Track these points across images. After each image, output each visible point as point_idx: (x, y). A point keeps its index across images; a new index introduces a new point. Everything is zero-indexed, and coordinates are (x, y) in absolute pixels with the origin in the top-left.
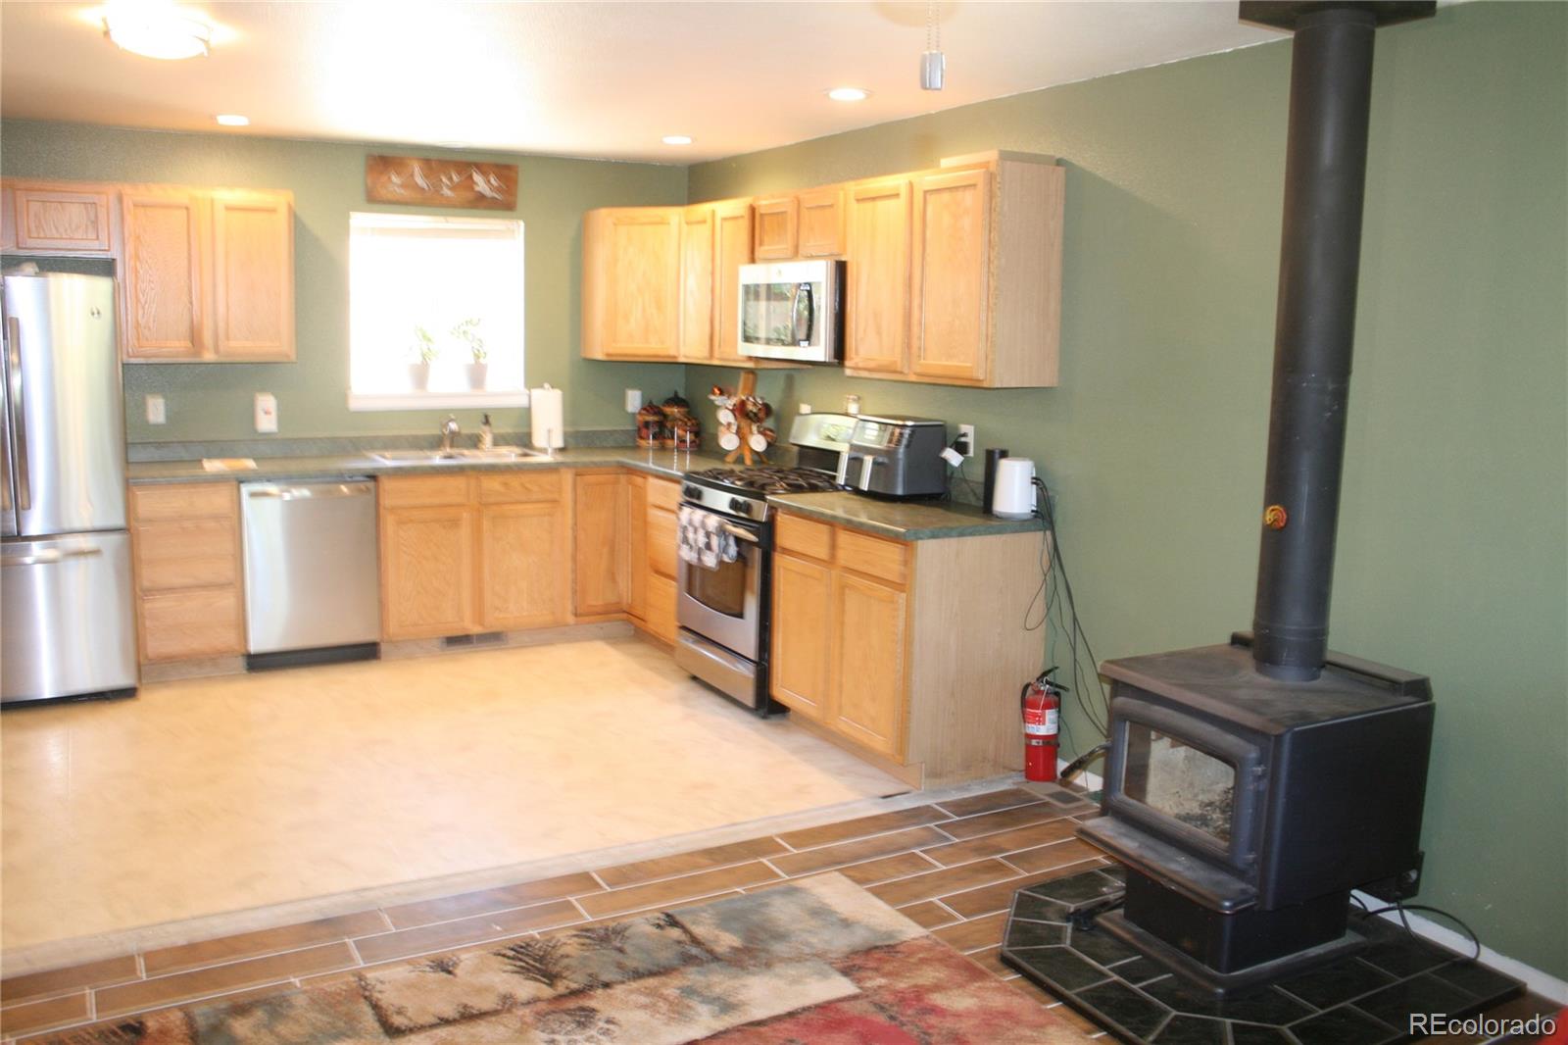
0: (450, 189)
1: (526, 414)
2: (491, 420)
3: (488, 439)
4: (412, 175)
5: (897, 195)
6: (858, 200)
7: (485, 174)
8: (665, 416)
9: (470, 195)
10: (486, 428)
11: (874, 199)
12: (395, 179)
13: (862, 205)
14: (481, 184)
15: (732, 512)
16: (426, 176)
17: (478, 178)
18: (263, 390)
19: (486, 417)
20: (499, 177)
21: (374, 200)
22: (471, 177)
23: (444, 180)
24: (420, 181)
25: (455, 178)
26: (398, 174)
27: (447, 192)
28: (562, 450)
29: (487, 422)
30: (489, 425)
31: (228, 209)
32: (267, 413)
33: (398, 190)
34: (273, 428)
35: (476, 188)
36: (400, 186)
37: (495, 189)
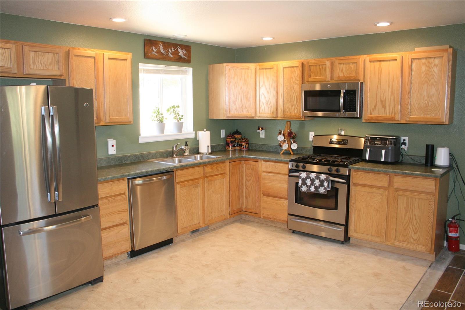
0: (172, 54)
1: (196, 141)
2: (188, 143)
3: (187, 151)
4: (160, 48)
5: (396, 60)
6: (370, 61)
7: (182, 49)
8: (236, 138)
9: (177, 57)
10: (186, 147)
11: (380, 61)
12: (154, 50)
13: (372, 63)
14: (181, 52)
15: (329, 172)
16: (164, 49)
17: (180, 50)
18: (110, 137)
19: (186, 142)
20: (186, 50)
21: (147, 57)
22: (177, 50)
23: (169, 50)
24: (162, 50)
25: (173, 50)
26: (156, 48)
27: (171, 56)
28: (210, 154)
30: (187, 145)
31: (109, 58)
32: (112, 146)
33: (155, 54)
34: (115, 153)
35: (179, 54)
36: (155, 52)
37: (185, 55)
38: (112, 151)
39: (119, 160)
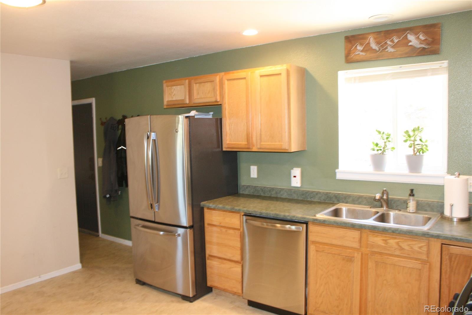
0: (393, 47)
2: (414, 192)
3: (412, 205)
4: (369, 43)
7: (416, 34)
9: (406, 49)
10: (411, 198)
12: (360, 48)
14: (413, 40)
16: (378, 43)
17: (411, 37)
18: (298, 166)
19: (412, 191)
20: (426, 33)
21: (349, 61)
22: (406, 37)
23: (389, 42)
24: (374, 46)
25: (396, 40)
26: (361, 44)
27: (390, 49)
29: (412, 194)
30: (413, 195)
31: (261, 76)
32: (295, 177)
33: (361, 53)
34: (299, 185)
35: (410, 44)
36: (362, 51)
37: (422, 42)
38: (296, 183)
39: (303, 195)
